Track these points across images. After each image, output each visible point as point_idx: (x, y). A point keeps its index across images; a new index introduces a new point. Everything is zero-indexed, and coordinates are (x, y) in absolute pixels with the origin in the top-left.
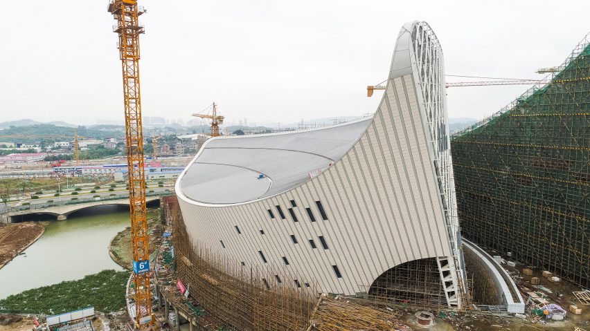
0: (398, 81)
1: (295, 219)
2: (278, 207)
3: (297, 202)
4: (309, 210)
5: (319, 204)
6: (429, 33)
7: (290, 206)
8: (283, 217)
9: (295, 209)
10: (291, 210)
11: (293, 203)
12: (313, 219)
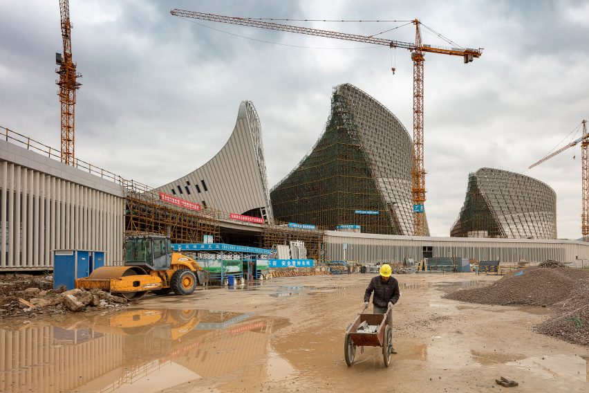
0: (241, 120)
1: (189, 193)
2: (179, 187)
3: (191, 182)
4: (197, 186)
5: (203, 182)
6: (253, 109)
7: (186, 185)
8: (181, 192)
9: (189, 187)
10: (187, 188)
11: (188, 183)
12: (199, 191)
